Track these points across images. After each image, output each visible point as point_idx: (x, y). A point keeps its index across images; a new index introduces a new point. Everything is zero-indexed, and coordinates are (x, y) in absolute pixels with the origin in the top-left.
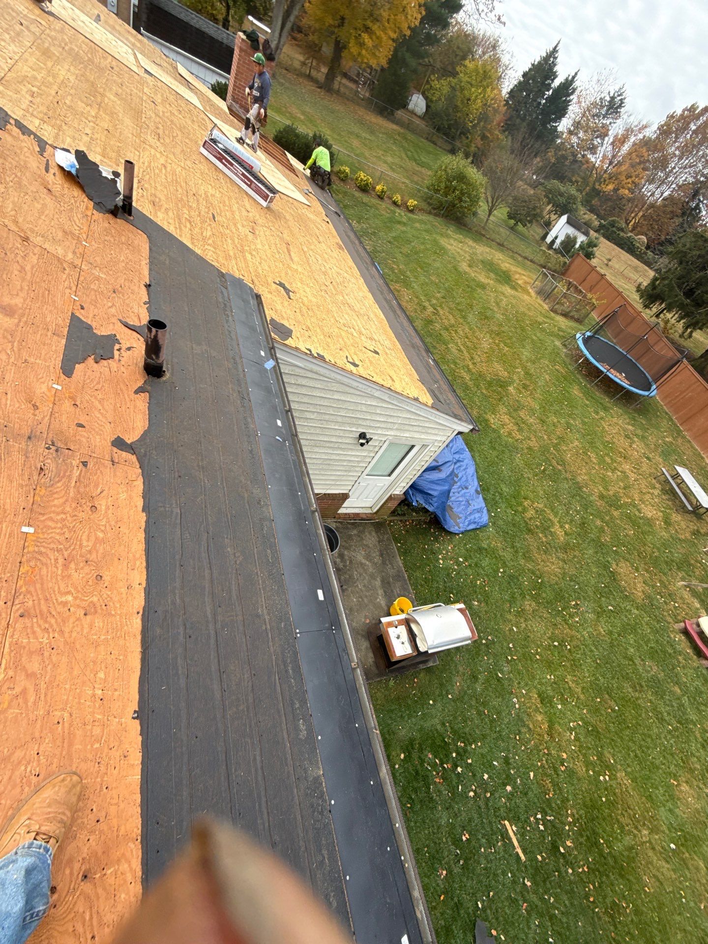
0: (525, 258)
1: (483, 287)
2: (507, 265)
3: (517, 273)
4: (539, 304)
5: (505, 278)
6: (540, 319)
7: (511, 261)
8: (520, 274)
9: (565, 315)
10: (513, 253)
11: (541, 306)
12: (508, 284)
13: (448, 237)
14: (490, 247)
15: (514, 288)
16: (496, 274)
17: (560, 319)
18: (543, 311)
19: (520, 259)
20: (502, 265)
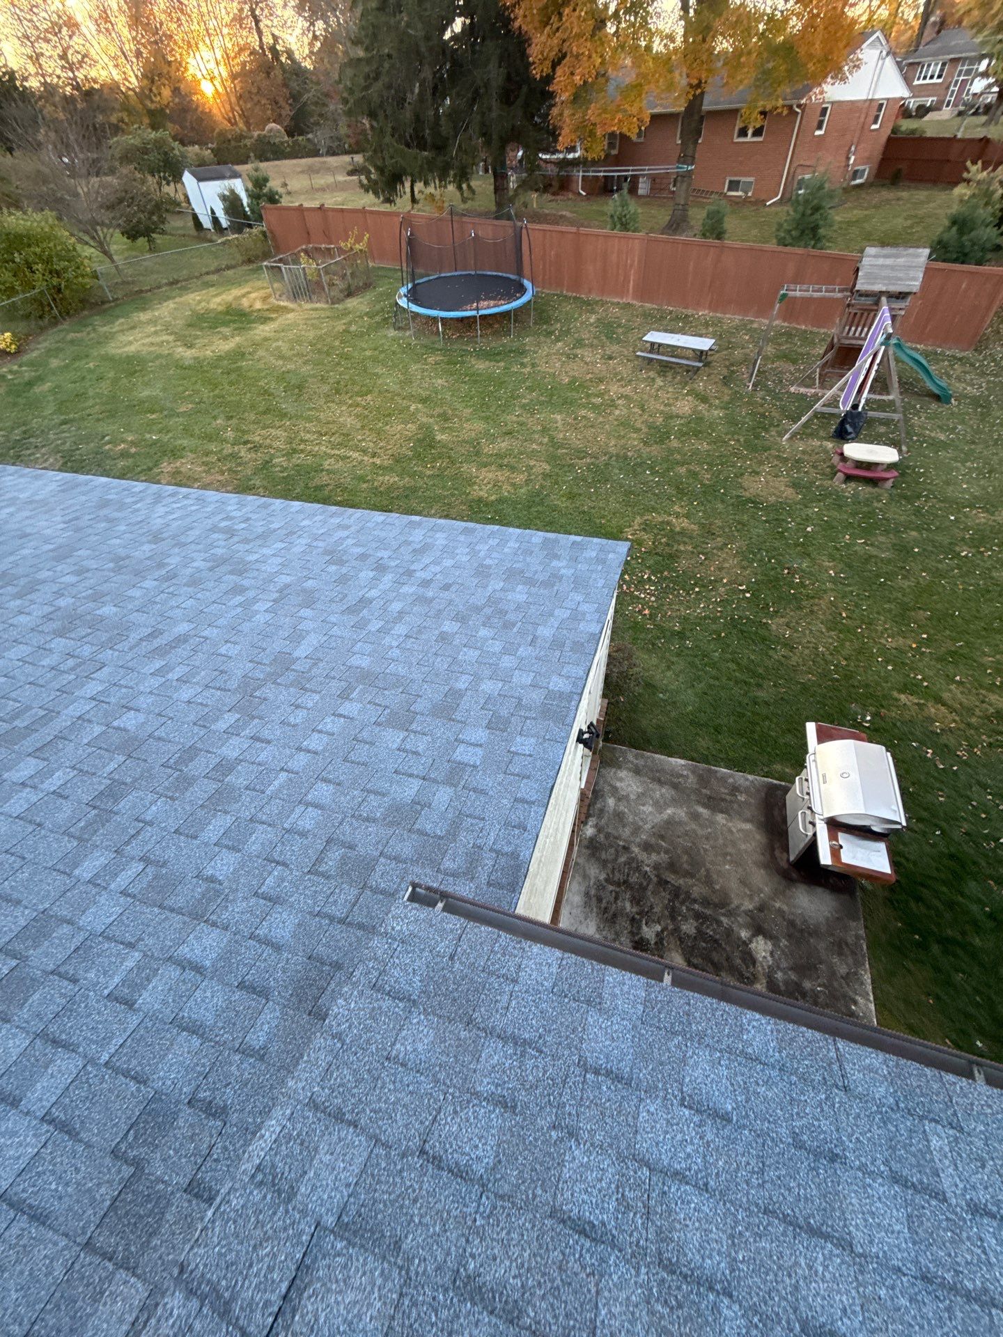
0: (218, 271)
1: (239, 354)
2: (218, 300)
3: (237, 298)
4: (313, 309)
5: (238, 318)
6: (340, 327)
7: (212, 291)
8: (244, 296)
9: (350, 294)
10: (200, 279)
11: (316, 309)
12: (253, 322)
13: (110, 337)
14: (168, 298)
15: (265, 320)
16: (226, 324)
17: (352, 303)
18: (328, 314)
19: (215, 277)
20: (212, 306)
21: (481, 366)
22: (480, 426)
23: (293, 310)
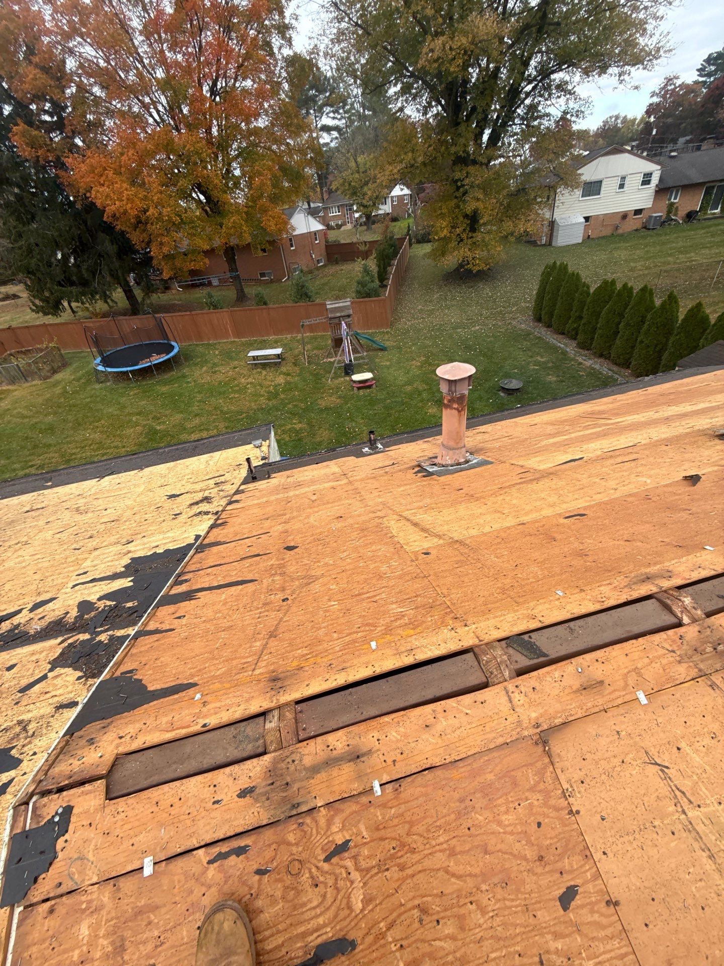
4: (32, 386)
6: (58, 390)
9: (54, 371)
11: (35, 385)
17: (58, 376)
18: (44, 386)
21: (164, 389)
22: (178, 417)
23: (16, 390)
